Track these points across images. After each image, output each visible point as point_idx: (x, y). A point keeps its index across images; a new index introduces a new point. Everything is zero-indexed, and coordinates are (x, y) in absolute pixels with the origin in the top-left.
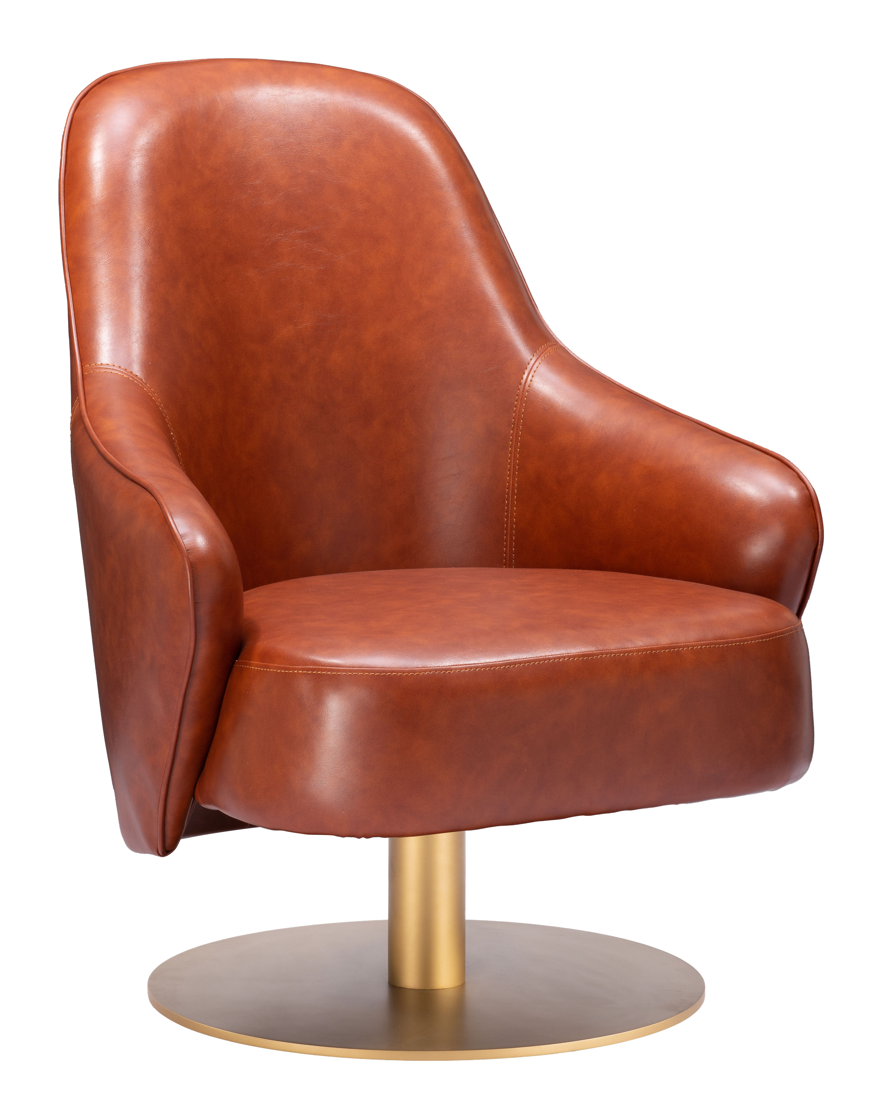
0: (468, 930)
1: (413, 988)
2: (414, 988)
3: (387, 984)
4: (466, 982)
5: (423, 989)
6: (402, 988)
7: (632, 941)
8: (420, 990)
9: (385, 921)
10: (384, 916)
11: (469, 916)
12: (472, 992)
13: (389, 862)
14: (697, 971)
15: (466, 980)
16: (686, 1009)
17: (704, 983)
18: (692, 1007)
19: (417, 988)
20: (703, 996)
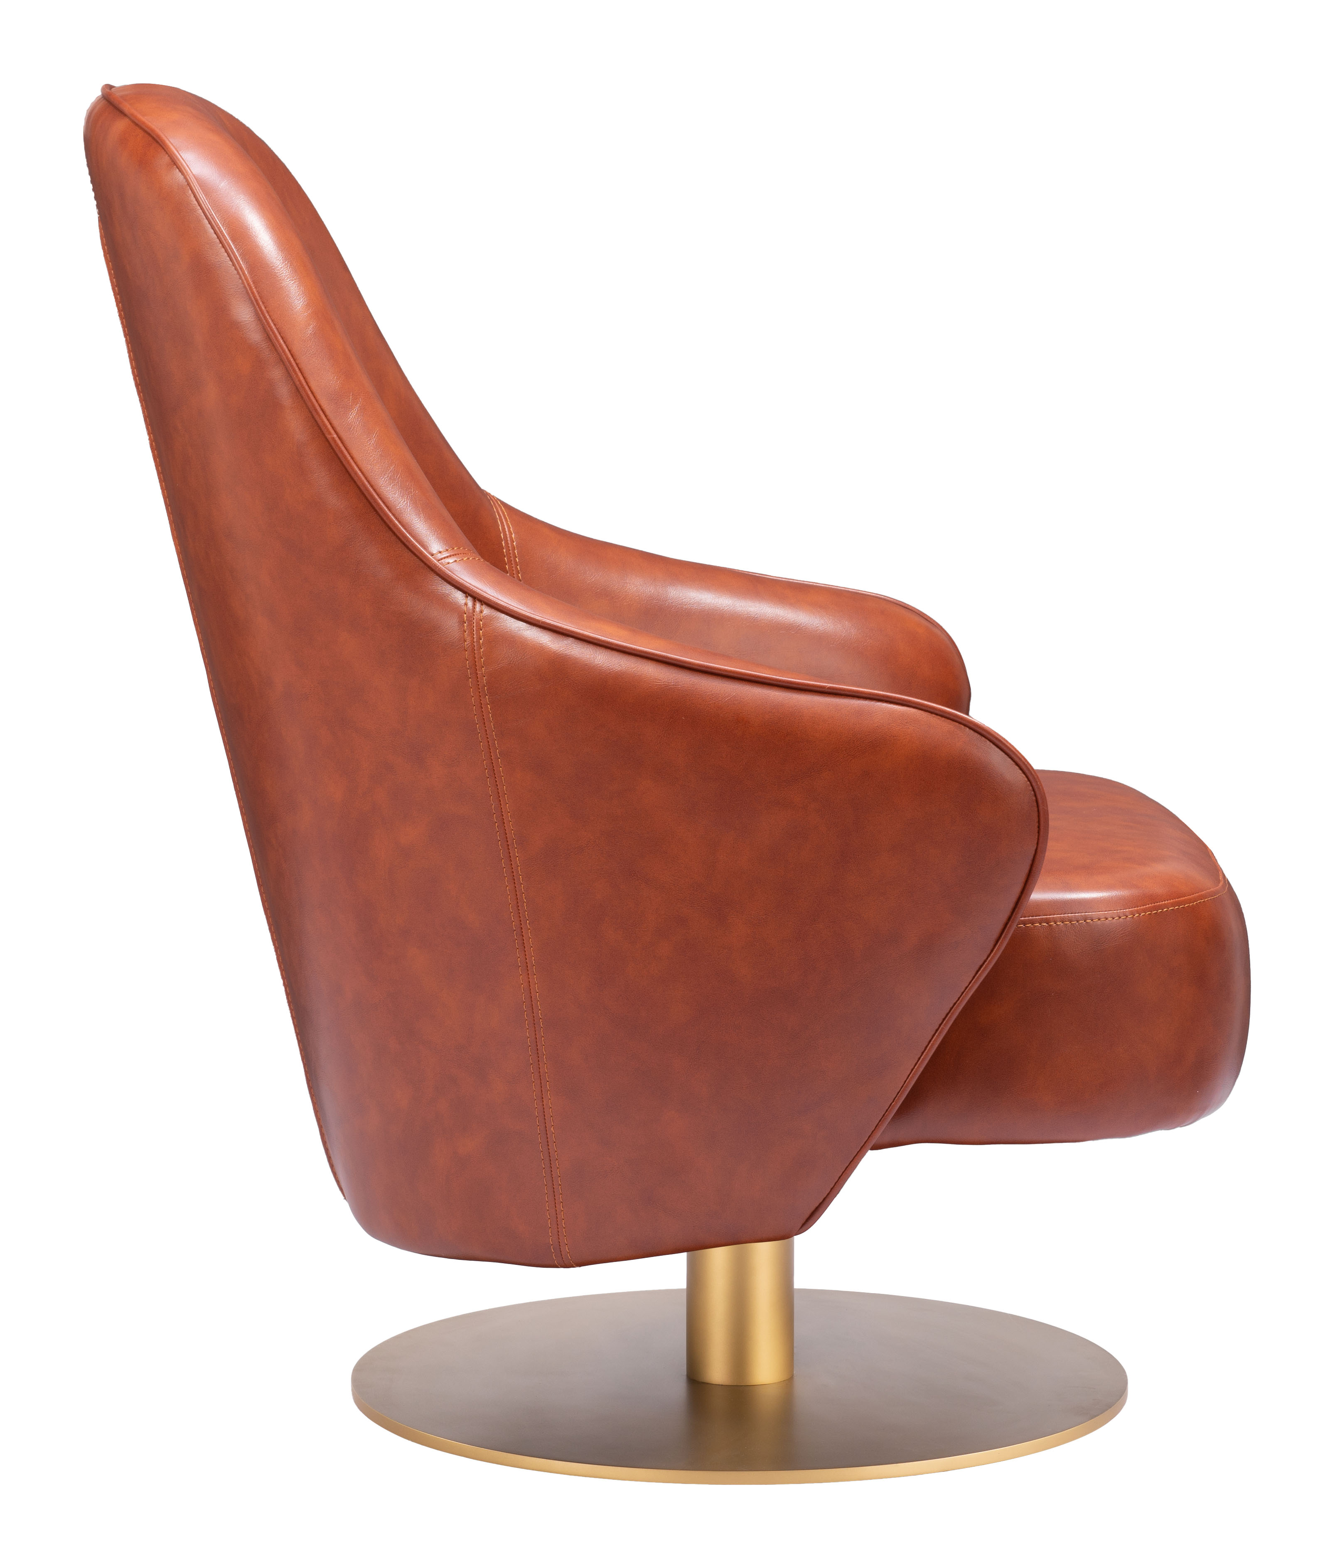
0: (798, 1303)
2: (723, 1384)
4: (795, 1375)
6: (705, 1383)
12: (803, 1389)
17: (1126, 1376)
19: (726, 1383)
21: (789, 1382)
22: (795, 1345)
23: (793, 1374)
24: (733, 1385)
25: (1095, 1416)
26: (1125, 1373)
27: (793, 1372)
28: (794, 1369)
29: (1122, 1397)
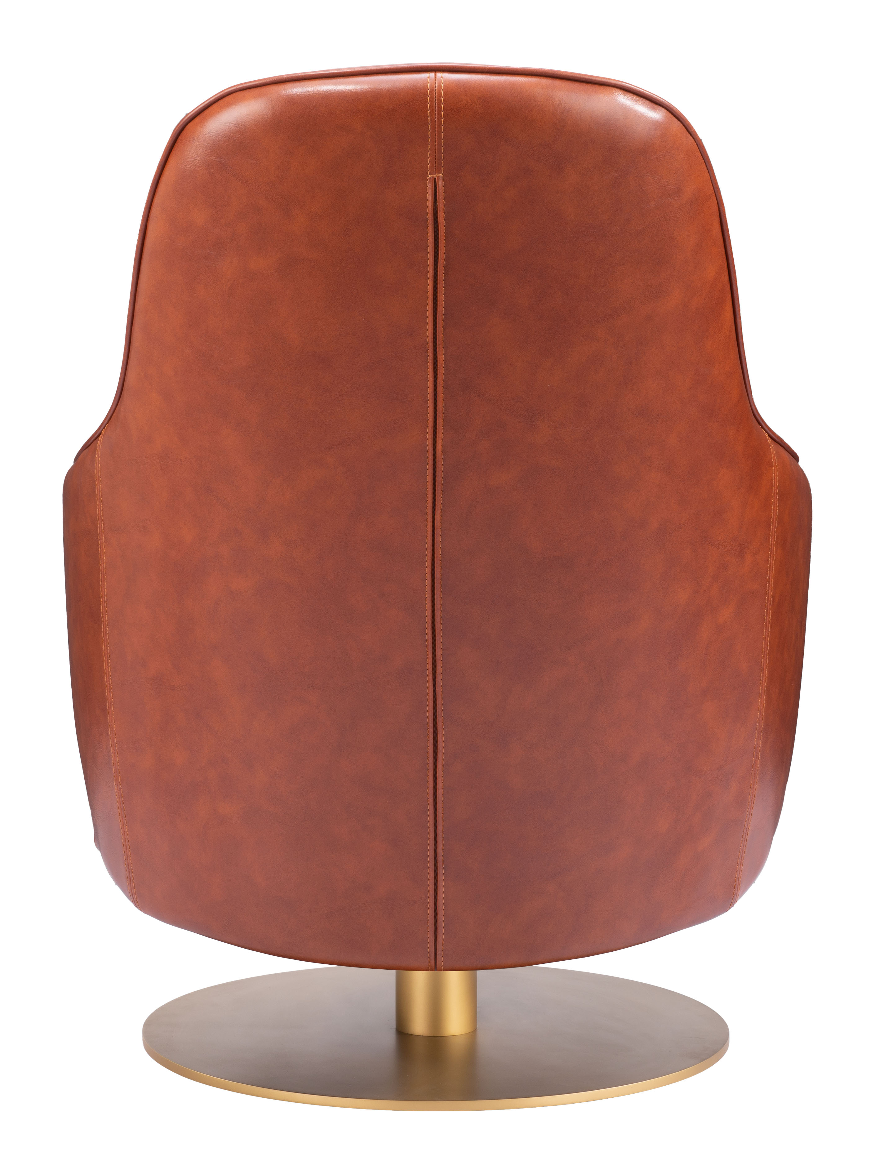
1: (421, 1035)
6: (409, 1034)
7: (653, 986)
8: (428, 1036)
12: (484, 1039)
14: (721, 1018)
16: (710, 1057)
17: (728, 1029)
18: (716, 1054)
19: (425, 1035)
20: (726, 1043)
21: (473, 1033)
22: (478, 1006)
23: (476, 1027)
24: (431, 1036)
25: (705, 1060)
26: (728, 1027)
27: (476, 1026)
28: (477, 1024)
29: (725, 1046)
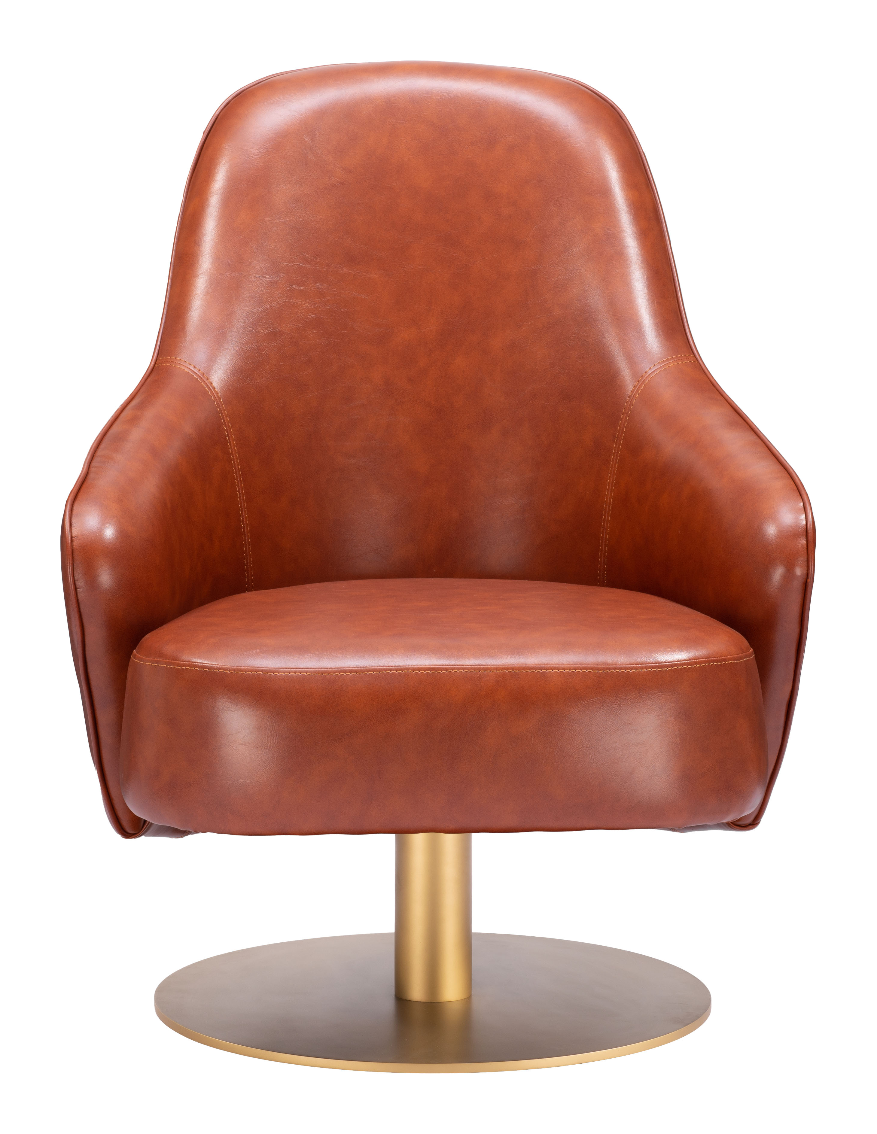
0: (475, 943)
1: (419, 1001)
2: (421, 1001)
3: (394, 996)
4: (472, 995)
5: (430, 1001)
6: (408, 1000)
7: (638, 954)
8: (425, 1002)
9: (393, 933)
10: (391, 928)
11: (476, 928)
12: (478, 1005)
13: (395, 874)
14: (705, 985)
15: (472, 993)
16: (693, 1022)
17: (710, 996)
18: (698, 1019)
19: (423, 1001)
20: (709, 1008)
